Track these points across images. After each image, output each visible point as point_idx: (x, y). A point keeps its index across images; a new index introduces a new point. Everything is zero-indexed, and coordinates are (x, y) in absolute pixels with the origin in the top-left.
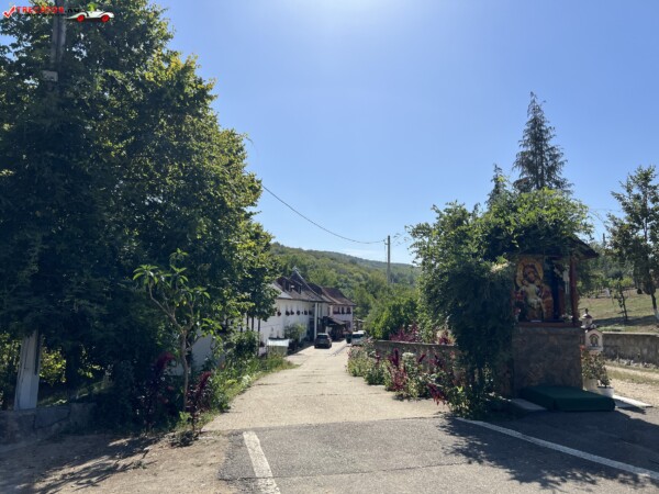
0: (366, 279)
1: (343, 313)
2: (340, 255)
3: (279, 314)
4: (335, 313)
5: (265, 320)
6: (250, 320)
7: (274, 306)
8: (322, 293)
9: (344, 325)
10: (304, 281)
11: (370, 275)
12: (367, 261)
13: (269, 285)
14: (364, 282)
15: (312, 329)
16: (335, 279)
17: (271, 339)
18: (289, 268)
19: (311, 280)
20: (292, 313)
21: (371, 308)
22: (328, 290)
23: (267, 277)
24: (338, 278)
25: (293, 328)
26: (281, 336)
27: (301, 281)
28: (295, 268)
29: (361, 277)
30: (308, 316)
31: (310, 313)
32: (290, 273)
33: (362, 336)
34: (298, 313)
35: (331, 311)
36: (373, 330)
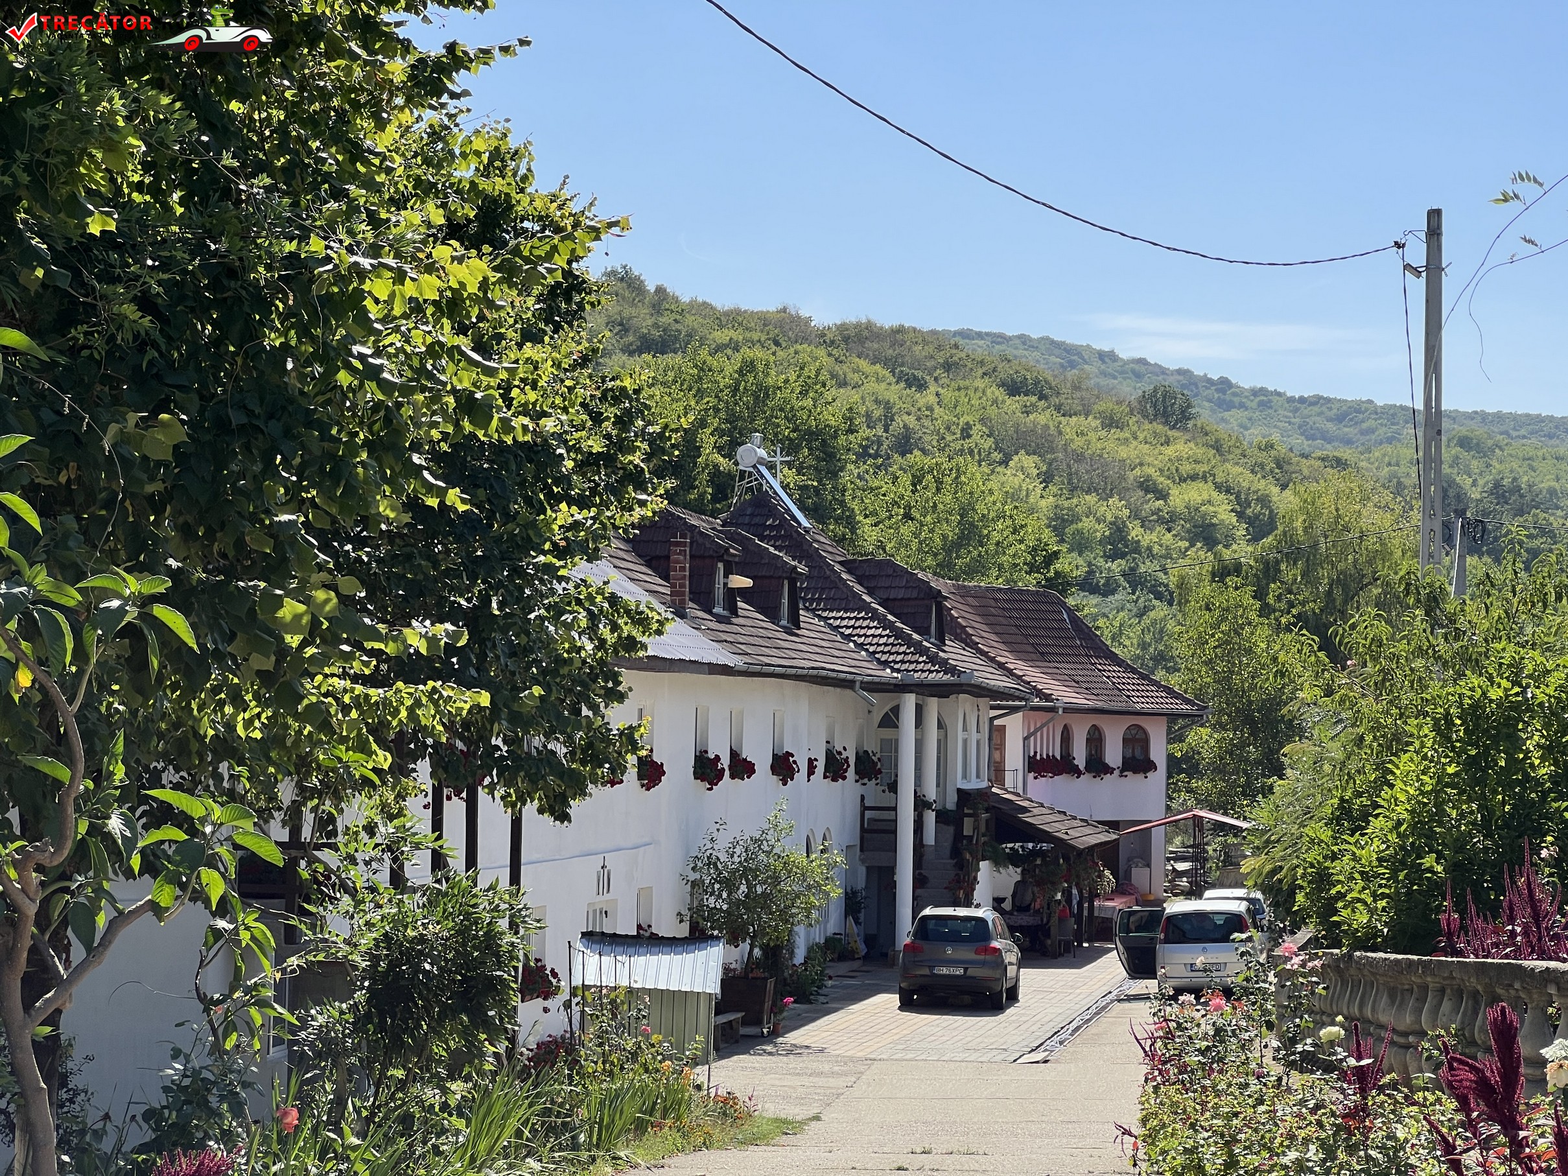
0: (1259, 528)
1: (1097, 767)
2: (1071, 354)
3: (651, 773)
4: (1037, 766)
5: (558, 810)
6: (455, 809)
7: (617, 717)
8: (947, 628)
9: (1108, 853)
10: (822, 542)
11: (1285, 501)
12: (1264, 399)
13: (579, 569)
14: (1243, 551)
15: (884, 878)
16: (1037, 530)
17: (599, 939)
18: (710, 454)
19: (869, 535)
20: (742, 768)
21: (1294, 730)
22: (985, 602)
23: (565, 514)
24: (1060, 523)
25: (747, 872)
26: (667, 925)
27: (797, 544)
28: (753, 452)
29: (1223, 512)
30: (849, 788)
31: (867, 767)
32: (722, 483)
33: (1235, 922)
34: (783, 767)
35: (1014, 758)
36: (1322, 879)
